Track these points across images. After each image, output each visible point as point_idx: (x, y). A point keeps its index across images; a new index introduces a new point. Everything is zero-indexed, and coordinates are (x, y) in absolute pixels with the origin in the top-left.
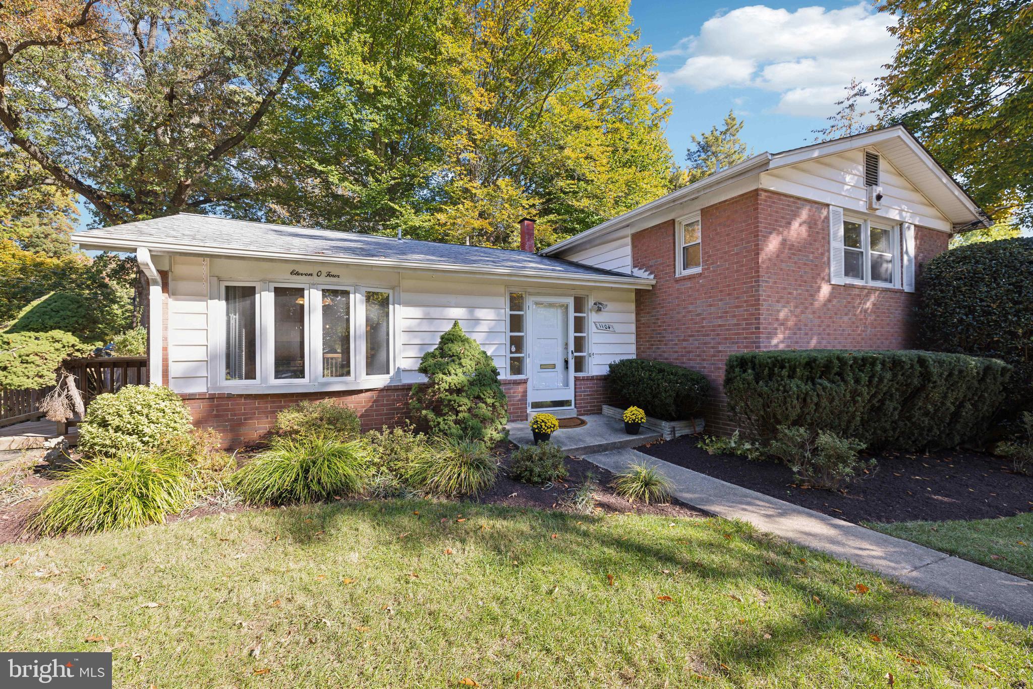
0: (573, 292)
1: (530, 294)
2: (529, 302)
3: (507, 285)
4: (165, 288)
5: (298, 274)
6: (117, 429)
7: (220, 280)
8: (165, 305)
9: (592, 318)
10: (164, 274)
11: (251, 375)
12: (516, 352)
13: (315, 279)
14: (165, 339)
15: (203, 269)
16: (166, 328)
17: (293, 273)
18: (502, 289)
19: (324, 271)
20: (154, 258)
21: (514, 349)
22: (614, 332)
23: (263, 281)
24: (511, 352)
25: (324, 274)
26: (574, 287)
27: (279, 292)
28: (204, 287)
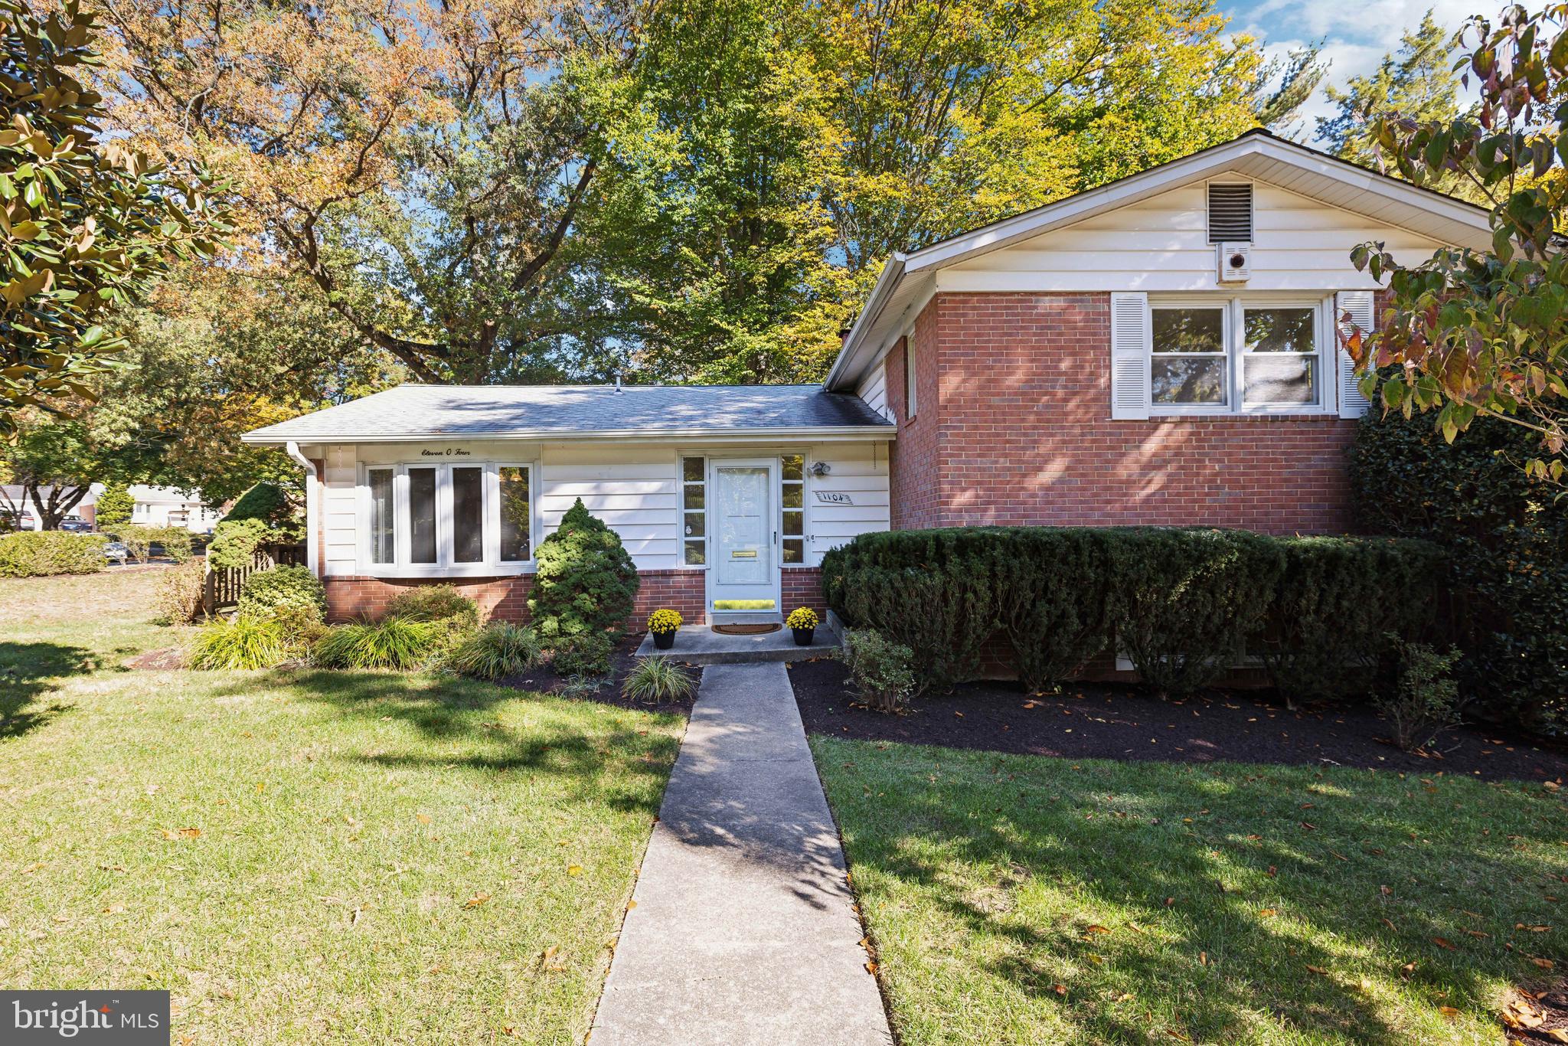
0: (779, 451)
1: (712, 458)
2: (710, 469)
3: (679, 448)
4: (320, 476)
5: (429, 453)
6: (259, 600)
7: (364, 464)
8: (321, 493)
9: (811, 486)
10: (319, 464)
11: (390, 559)
12: (691, 535)
13: (445, 457)
14: (320, 523)
15: (350, 455)
16: (321, 514)
17: (426, 453)
18: (672, 454)
19: (454, 448)
20: (302, 449)
21: (689, 531)
22: (851, 505)
23: (399, 463)
24: (686, 535)
25: (454, 452)
26: (781, 445)
27: (414, 474)
28: (352, 473)
